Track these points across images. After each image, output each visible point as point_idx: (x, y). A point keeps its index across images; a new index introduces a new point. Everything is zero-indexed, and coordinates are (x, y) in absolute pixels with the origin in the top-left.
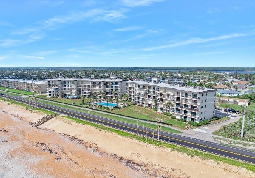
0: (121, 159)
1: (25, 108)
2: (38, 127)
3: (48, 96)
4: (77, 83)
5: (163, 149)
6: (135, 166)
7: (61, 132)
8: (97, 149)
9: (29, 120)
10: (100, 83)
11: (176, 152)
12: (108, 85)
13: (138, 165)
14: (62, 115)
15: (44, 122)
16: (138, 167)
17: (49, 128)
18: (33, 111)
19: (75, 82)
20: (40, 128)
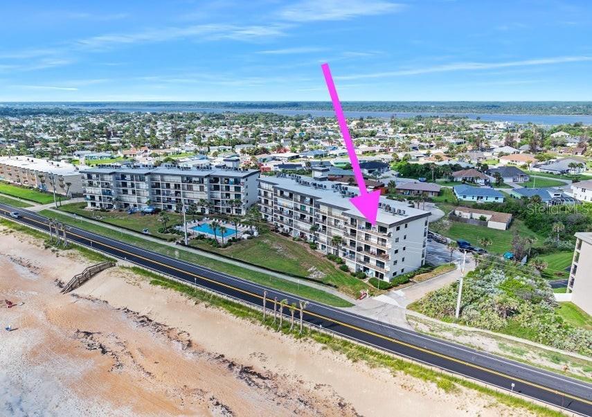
0: (232, 365)
2: (74, 292)
3: (89, 205)
4: (152, 179)
6: (254, 378)
7: (122, 305)
8: (190, 344)
9: (54, 274)
10: (201, 180)
11: (329, 352)
12: (219, 184)
14: (121, 262)
16: (260, 381)
17: (95, 295)
18: (61, 252)
19: (146, 177)
20: (77, 296)
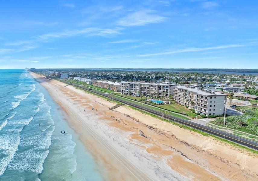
0: (147, 126)
1: (107, 100)
2: (113, 110)
3: (121, 94)
4: (141, 86)
5: (169, 124)
6: (152, 129)
7: (123, 113)
8: (138, 121)
9: (108, 106)
10: (155, 86)
11: (175, 125)
12: (161, 88)
13: (153, 128)
14: (126, 105)
15: (116, 108)
16: (153, 129)
17: (118, 111)
18: (111, 102)
19: (139, 85)
20: (113, 111)
